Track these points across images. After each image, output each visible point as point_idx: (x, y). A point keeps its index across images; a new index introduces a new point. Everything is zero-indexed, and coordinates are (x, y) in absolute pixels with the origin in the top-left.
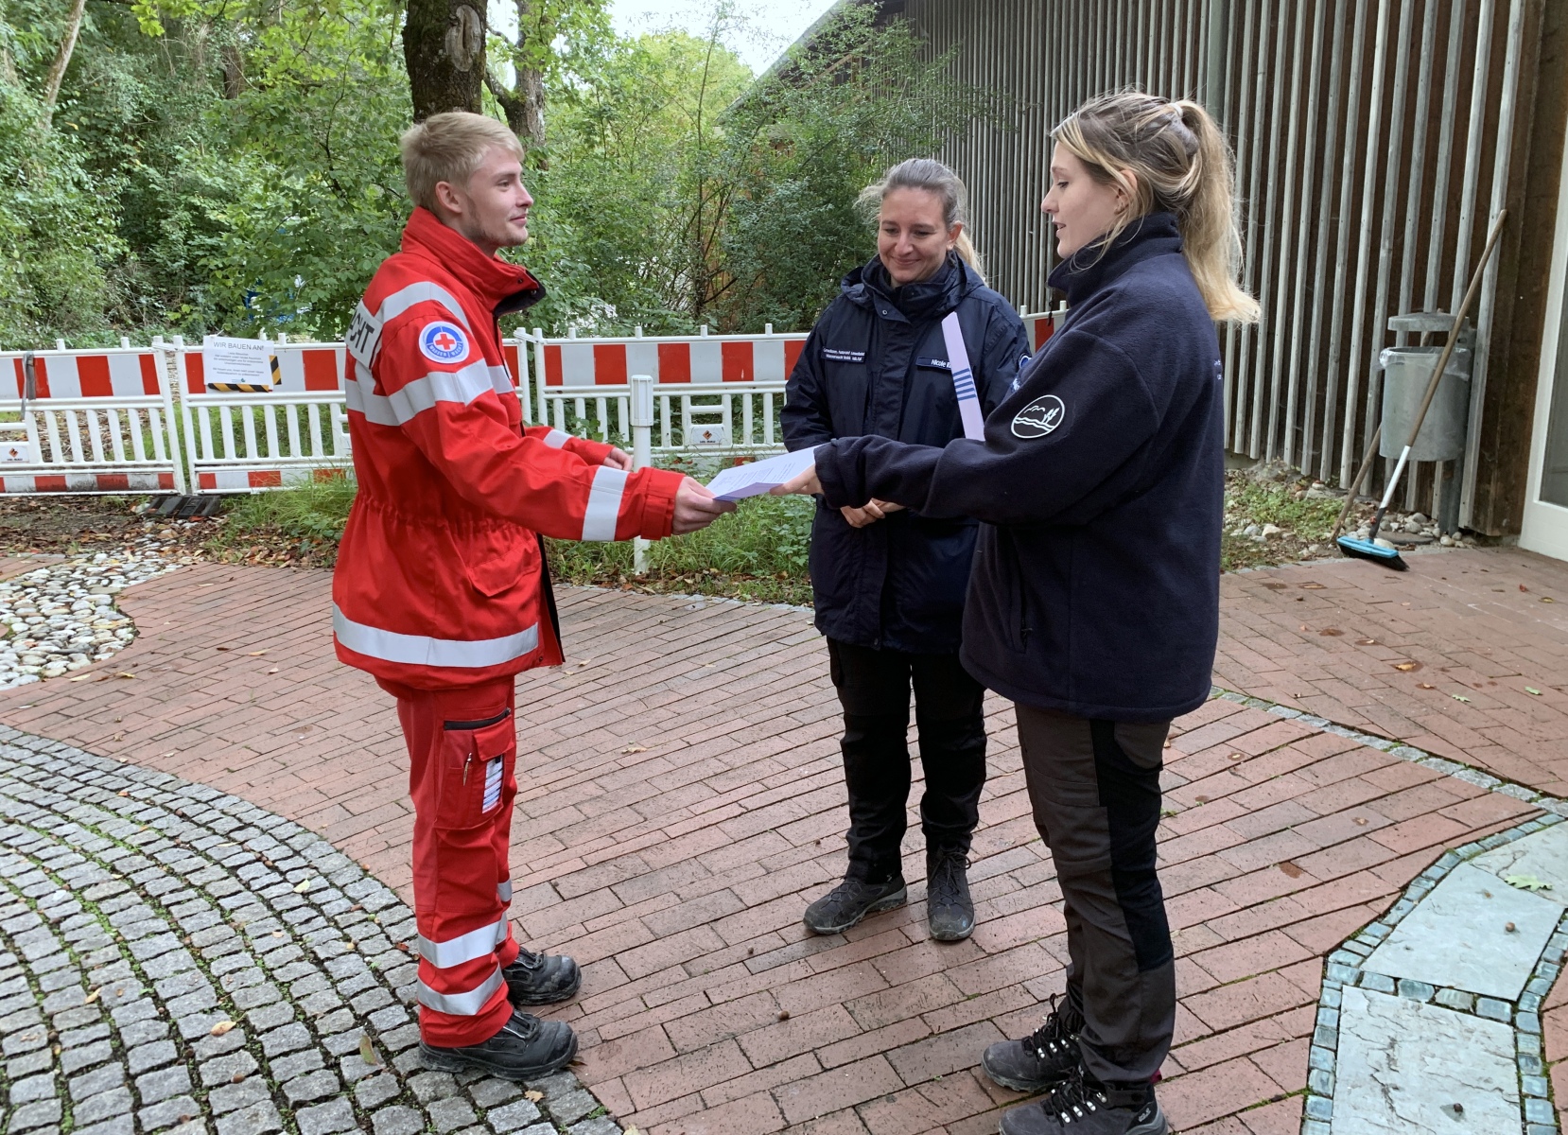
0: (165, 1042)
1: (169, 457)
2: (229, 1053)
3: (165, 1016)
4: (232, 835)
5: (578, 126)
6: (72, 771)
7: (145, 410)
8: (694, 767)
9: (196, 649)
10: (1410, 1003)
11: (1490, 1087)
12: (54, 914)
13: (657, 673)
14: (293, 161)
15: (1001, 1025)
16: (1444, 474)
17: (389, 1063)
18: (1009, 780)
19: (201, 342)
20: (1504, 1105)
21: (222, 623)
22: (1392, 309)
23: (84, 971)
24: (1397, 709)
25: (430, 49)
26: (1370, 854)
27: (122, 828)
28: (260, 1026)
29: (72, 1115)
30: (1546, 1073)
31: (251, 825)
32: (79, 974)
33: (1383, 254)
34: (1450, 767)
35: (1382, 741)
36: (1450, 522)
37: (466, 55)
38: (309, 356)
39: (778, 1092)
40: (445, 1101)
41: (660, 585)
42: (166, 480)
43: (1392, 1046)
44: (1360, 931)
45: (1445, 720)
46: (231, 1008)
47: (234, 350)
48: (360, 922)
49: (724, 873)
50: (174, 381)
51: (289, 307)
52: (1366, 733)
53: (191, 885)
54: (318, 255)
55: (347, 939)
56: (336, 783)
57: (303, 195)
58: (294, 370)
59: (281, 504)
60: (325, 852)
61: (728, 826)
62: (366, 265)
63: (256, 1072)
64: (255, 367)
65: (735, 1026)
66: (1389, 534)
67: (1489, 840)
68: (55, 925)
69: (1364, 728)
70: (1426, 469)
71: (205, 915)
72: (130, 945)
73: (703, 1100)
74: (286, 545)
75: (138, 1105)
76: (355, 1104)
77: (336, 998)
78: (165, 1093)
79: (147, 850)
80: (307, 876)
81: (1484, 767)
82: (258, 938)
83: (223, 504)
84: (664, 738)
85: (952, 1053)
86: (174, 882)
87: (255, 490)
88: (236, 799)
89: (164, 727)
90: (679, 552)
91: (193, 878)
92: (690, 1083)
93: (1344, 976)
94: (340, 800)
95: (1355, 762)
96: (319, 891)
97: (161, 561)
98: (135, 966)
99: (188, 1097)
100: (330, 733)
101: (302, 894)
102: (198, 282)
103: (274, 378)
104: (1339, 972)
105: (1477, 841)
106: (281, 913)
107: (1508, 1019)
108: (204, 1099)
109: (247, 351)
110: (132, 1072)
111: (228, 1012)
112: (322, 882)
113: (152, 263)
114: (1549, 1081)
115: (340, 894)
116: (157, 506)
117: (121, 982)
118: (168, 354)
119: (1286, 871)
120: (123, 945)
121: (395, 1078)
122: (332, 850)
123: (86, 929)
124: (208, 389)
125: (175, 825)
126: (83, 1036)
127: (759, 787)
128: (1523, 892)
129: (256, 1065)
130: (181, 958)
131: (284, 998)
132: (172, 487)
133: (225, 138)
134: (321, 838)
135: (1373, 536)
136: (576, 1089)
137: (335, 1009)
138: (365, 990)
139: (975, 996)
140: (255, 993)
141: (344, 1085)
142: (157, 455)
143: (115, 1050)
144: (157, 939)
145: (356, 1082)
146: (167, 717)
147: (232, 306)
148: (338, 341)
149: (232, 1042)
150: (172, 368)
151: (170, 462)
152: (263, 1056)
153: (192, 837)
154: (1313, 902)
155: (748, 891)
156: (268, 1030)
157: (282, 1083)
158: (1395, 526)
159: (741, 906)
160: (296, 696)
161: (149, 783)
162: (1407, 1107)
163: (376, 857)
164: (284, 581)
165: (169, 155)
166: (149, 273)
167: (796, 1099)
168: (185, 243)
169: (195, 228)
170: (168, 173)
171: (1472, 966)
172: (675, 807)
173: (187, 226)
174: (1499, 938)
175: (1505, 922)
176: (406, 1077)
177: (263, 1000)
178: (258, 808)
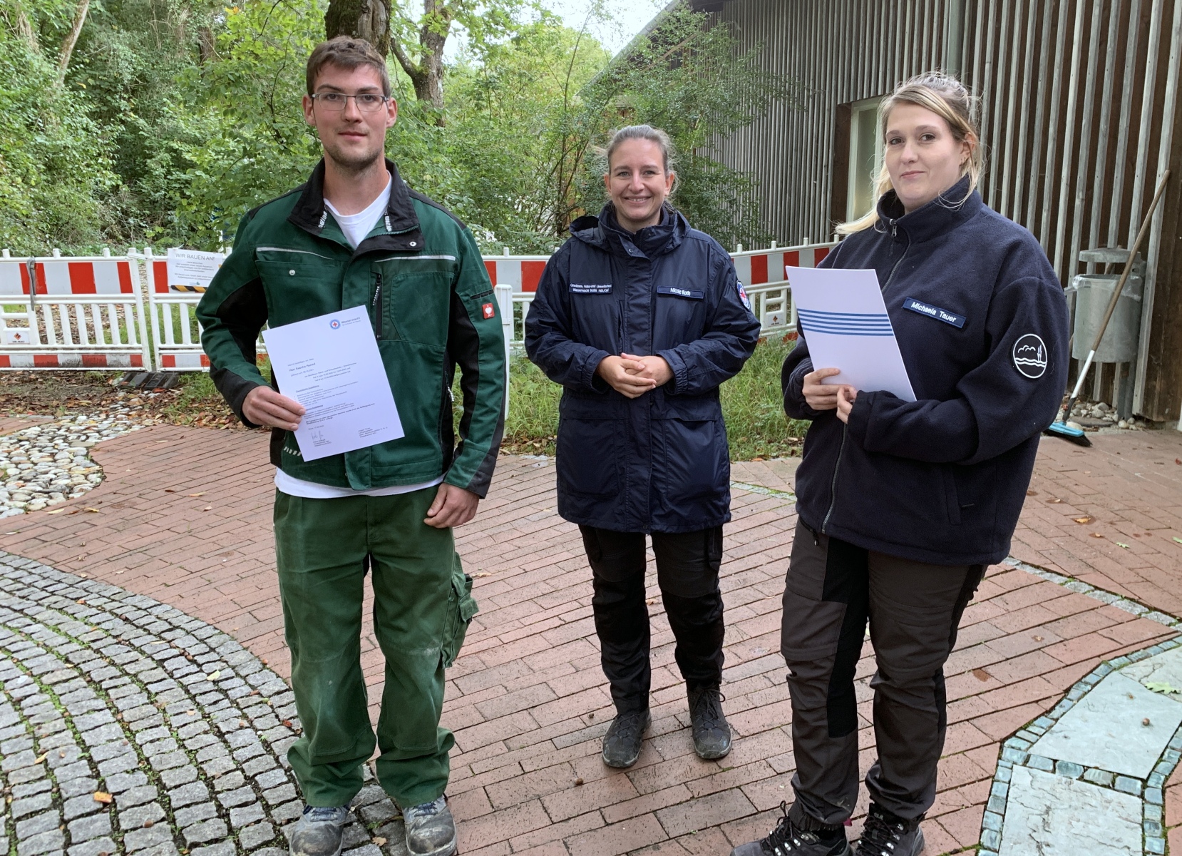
0: (94, 795)
1: (139, 342)
2: (143, 804)
3: (98, 775)
4: (163, 635)
5: (470, 94)
6: (43, 583)
7: (121, 305)
8: (527, 589)
9: (149, 491)
10: (1064, 779)
11: (1120, 845)
12: (17, 694)
13: (505, 516)
14: (245, 115)
15: (747, 792)
16: (1122, 372)
17: (268, 814)
18: (770, 602)
19: (167, 254)
21: (171, 471)
22: (1084, 245)
23: (36, 739)
24: (1073, 553)
26: (1043, 663)
27: (77, 628)
28: (169, 784)
29: (16, 850)
30: (1165, 835)
31: (178, 627)
32: (32, 741)
33: (1078, 202)
34: (1110, 598)
35: (1059, 577)
36: (1126, 410)
37: (374, 35)
39: (570, 841)
41: (514, 448)
42: (136, 360)
43: (1047, 812)
44: (1030, 723)
45: (1109, 562)
46: (149, 769)
47: (192, 260)
48: (257, 703)
49: (544, 672)
50: (144, 283)
52: (1048, 571)
53: (127, 674)
54: (260, 187)
55: (245, 716)
56: (248, 594)
57: (252, 141)
60: (234, 649)
61: (549, 635)
63: (163, 820)
64: (207, 273)
65: (541, 789)
66: (1079, 418)
67: (1136, 654)
68: (17, 703)
69: (1046, 567)
70: (1109, 368)
71: (135, 696)
72: (74, 720)
73: (510, 846)
75: (68, 843)
76: (238, 845)
77: (232, 762)
78: (90, 834)
79: (95, 646)
80: (219, 668)
81: (1136, 598)
82: (175, 715)
83: (180, 379)
84: (505, 566)
85: (706, 813)
86: (114, 671)
88: (169, 607)
89: (118, 551)
90: (530, 421)
91: (128, 668)
92: (500, 834)
93: (1015, 758)
94: (249, 609)
95: (1038, 593)
96: (227, 679)
97: (129, 422)
98: (77, 736)
99: (108, 838)
100: (247, 558)
101: (214, 682)
104: (1011, 753)
105: (1126, 655)
106: (195, 696)
107: (1139, 793)
108: (120, 839)
109: (202, 261)
110: (66, 818)
111: (145, 772)
112: (229, 672)
113: (139, 193)
114: (1166, 842)
115: (243, 682)
116: (129, 380)
117: (64, 748)
118: (140, 262)
119: (978, 676)
120: (69, 719)
121: (271, 825)
122: (240, 647)
123: (41, 707)
124: (170, 290)
125: (118, 626)
126: (30, 789)
127: (575, 605)
128: (1159, 695)
129: (163, 814)
130: (113, 730)
131: (190, 762)
132: (141, 365)
134: (233, 639)
135: (1065, 419)
137: (230, 771)
138: (255, 757)
139: (729, 769)
140: (168, 757)
141: (231, 830)
142: (130, 340)
143: (55, 801)
144: (96, 715)
145: (241, 829)
146: (121, 543)
149: (147, 795)
150: (143, 274)
151: (140, 345)
152: (170, 807)
153: (131, 636)
154: (996, 700)
155: (559, 685)
156: (176, 787)
157: (183, 828)
158: (1084, 412)
159: (554, 697)
160: (223, 528)
161: (102, 594)
163: (273, 654)
164: (222, 440)
165: (156, 110)
166: (136, 201)
167: (583, 847)
168: (165, 178)
169: (173, 166)
170: (154, 124)
171: (1114, 751)
172: (509, 619)
173: (168, 165)
174: (1137, 730)
175: (1142, 718)
176: (281, 825)
177: (174, 764)
178: (186, 614)
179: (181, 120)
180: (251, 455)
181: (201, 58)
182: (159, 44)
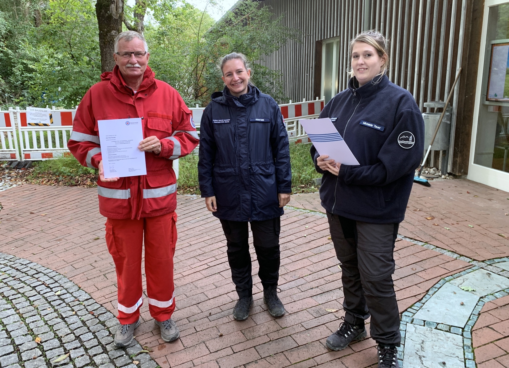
0: (10, 346)
1: (14, 148)
2: (32, 349)
3: (10, 337)
4: (34, 276)
5: (155, 37)
7: (6, 132)
8: (192, 252)
9: (22, 213)
10: (429, 329)
11: (455, 356)
13: (180, 221)
14: (58, 48)
15: (294, 337)
16: (443, 155)
17: (87, 352)
18: (298, 256)
19: (26, 109)
20: (459, 362)
21: (32, 204)
22: (425, 100)
24: (426, 232)
25: (105, 11)
26: (417, 280)
28: (42, 340)
30: (473, 351)
31: (40, 272)
33: (422, 82)
34: (443, 251)
35: (421, 243)
36: (445, 171)
37: (117, 13)
38: (62, 114)
39: (218, 360)
40: (105, 365)
41: (182, 191)
42: (13, 156)
43: (423, 343)
44: (413, 305)
45: (442, 236)
47: (37, 112)
48: (77, 305)
49: (202, 288)
50: (16, 122)
51: (56, 98)
52: (416, 240)
53: (19, 293)
54: (66, 80)
55: (73, 311)
56: (70, 257)
57: (62, 59)
58: (58, 119)
59: (53, 164)
60: (66, 281)
61: (203, 272)
62: (83, 83)
63: (41, 356)
64: (44, 117)
65: (204, 338)
66: (425, 175)
67: (456, 275)
69: (415, 238)
70: (437, 153)
71: (24, 303)
73: (193, 363)
74: (54, 178)
76: (75, 366)
77: (69, 330)
78: (9, 363)
79: (4, 281)
80: (60, 289)
81: (454, 251)
82: (42, 310)
83: (33, 164)
84: (182, 243)
85: (277, 347)
86: (14, 292)
87: (44, 159)
88: (35, 264)
89: (11, 239)
90: (188, 180)
91: (20, 290)
92: (188, 358)
93: (407, 320)
94: (71, 264)
95: (412, 250)
96: (63, 294)
97: (11, 183)
99: (17, 365)
100: (68, 241)
101: (58, 295)
102: (25, 89)
103: (51, 121)
104: (406, 318)
105: (452, 275)
106: (50, 302)
107: (461, 334)
108: (23, 365)
109: (42, 112)
111: (31, 335)
112: (65, 291)
113: (9, 82)
114: (474, 354)
115: (71, 295)
116: (10, 165)
118: (15, 113)
121: (88, 357)
122: (68, 280)
124: (28, 125)
125: (14, 272)
127: (214, 259)
128: (467, 292)
129: (41, 353)
131: (51, 331)
132: (15, 158)
133: (35, 40)
134: (65, 277)
135: (419, 175)
136: (150, 360)
137: (68, 334)
138: (79, 328)
139: (285, 328)
140: (41, 329)
141: (71, 360)
142: (10, 147)
144: (8, 311)
145: (75, 359)
146: (12, 236)
147: (37, 97)
148: (72, 109)
149: (33, 345)
150: (16, 118)
151: (15, 150)
152: (43, 350)
153: (20, 277)
155: (209, 294)
156: (45, 341)
157: (50, 359)
158: (427, 172)
159: (207, 298)
160: (57, 229)
161: (6, 258)
162: (427, 363)
163: (83, 283)
164: (53, 190)
165: (16, 46)
166: (8, 86)
167: (224, 363)
168: (21, 76)
169: (24, 71)
170: (15, 52)
171: (449, 316)
172: (186, 266)
173: (22, 70)
174: (459, 307)
175: (460, 302)
176: (93, 357)
177: (44, 331)
178: (43, 266)
179: (28, 50)
180: (66, 196)
181: (35, 23)
182: (17, 17)
